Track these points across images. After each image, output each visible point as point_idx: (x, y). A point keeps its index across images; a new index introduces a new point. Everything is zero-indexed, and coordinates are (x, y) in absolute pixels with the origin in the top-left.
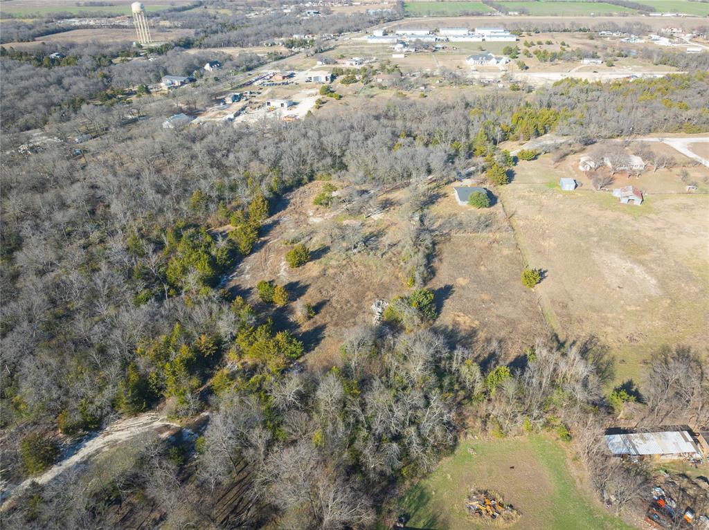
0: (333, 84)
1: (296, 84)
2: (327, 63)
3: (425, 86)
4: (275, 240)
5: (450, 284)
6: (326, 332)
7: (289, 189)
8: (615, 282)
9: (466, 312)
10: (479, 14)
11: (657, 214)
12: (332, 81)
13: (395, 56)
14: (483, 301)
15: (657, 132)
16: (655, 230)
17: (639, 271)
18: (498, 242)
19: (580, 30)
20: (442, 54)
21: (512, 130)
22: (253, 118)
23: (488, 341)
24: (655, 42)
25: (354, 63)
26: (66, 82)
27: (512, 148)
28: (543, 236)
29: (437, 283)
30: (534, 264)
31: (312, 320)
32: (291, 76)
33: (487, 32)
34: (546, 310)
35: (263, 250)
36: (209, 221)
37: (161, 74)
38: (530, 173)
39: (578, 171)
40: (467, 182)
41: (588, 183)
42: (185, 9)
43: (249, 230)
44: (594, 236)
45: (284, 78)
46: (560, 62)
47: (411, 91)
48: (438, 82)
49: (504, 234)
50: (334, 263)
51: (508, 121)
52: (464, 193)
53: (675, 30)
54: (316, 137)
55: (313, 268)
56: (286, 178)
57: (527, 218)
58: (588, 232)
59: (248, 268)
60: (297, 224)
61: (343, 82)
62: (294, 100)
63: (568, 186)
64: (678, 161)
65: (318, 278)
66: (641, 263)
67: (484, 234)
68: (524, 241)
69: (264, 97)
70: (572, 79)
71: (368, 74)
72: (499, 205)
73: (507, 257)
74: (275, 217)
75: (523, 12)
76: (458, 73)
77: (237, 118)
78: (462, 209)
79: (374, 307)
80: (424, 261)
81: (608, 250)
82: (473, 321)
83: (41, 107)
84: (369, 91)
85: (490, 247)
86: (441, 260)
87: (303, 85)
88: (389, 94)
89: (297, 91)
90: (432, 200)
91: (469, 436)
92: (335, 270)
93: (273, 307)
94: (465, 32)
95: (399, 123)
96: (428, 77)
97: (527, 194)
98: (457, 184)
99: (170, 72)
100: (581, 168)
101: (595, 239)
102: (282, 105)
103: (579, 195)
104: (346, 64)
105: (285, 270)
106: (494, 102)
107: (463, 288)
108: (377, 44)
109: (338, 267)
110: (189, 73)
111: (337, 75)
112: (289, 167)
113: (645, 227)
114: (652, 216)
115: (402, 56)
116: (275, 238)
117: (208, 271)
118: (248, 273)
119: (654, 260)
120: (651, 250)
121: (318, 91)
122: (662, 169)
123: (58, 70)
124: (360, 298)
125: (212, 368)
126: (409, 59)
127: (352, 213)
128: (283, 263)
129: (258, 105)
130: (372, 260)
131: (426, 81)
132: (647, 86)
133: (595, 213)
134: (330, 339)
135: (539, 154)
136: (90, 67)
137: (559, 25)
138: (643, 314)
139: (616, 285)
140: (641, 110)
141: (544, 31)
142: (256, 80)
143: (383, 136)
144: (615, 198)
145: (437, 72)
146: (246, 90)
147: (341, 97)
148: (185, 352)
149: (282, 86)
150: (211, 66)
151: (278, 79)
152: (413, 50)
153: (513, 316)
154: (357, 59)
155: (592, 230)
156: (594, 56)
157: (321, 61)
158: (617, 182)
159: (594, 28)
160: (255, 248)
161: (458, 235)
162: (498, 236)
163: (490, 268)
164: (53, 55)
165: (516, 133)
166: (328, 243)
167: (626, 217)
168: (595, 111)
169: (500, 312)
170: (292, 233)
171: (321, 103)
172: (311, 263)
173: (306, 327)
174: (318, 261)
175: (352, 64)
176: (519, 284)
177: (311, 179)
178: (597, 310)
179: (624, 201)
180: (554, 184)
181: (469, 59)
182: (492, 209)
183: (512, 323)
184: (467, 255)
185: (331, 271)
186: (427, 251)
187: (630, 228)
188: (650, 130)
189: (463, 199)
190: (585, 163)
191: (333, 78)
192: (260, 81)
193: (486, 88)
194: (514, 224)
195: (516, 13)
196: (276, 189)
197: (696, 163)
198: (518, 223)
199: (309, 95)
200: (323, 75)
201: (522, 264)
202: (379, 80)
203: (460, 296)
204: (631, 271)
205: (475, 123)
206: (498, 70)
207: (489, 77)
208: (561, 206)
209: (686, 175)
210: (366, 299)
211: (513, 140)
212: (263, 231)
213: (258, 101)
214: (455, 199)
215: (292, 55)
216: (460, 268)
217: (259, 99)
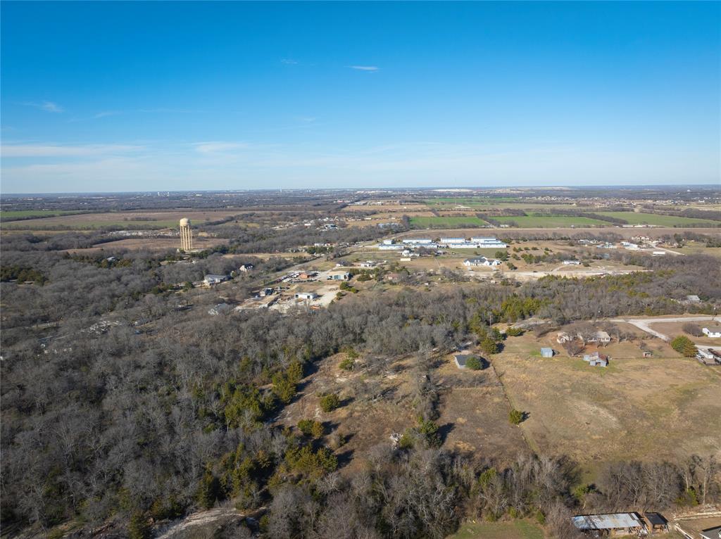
0: (351, 281)
1: (320, 281)
2: (345, 266)
3: (429, 282)
4: (309, 394)
5: (452, 422)
6: (355, 455)
7: (319, 358)
8: (584, 420)
9: (465, 441)
10: (474, 227)
11: (619, 373)
12: (350, 279)
13: (402, 260)
14: (478, 434)
15: (624, 315)
16: (617, 384)
18: (490, 394)
19: (562, 239)
20: (443, 258)
21: (502, 314)
22: (284, 307)
23: (482, 459)
24: (626, 248)
25: (368, 265)
26: (124, 279)
27: (502, 328)
28: (527, 389)
29: (442, 422)
30: (519, 407)
31: (342, 448)
32: (315, 275)
33: (482, 241)
34: (529, 439)
35: (300, 401)
36: (254, 380)
37: (204, 273)
38: (516, 345)
39: (556, 344)
40: (465, 352)
41: (564, 352)
42: (219, 223)
43: (289, 385)
44: (567, 388)
45: (308, 276)
46: (544, 264)
47: (417, 287)
48: (440, 279)
49: (495, 388)
50: (358, 408)
51: (498, 307)
52: (462, 360)
53: (643, 238)
54: (339, 319)
55: (342, 413)
56: (315, 350)
57: (513, 377)
58: (564, 386)
59: (288, 413)
60: (327, 383)
61: (358, 280)
62: (319, 292)
63: (547, 353)
64: (638, 336)
65: (346, 419)
66: (605, 406)
67: (479, 388)
68: (509, 392)
69: (292, 291)
70: (552, 276)
71: (380, 274)
72: (491, 368)
73: (498, 403)
74: (308, 378)
75: (512, 225)
76: (457, 272)
77: (270, 307)
78: (461, 370)
79: (392, 437)
80: (431, 406)
81: (579, 398)
82: (470, 447)
83: (106, 298)
84: (381, 287)
85: (484, 397)
86: (444, 406)
87: (325, 282)
88: (398, 288)
89: (320, 286)
90: (437, 365)
91: (469, 521)
92: (360, 414)
93: (311, 439)
94: (462, 241)
95: (408, 309)
96: (432, 275)
97: (513, 360)
98: (457, 354)
99: (212, 272)
100: (558, 341)
101: (569, 390)
102: (308, 297)
103: (557, 360)
104: (361, 266)
105: (319, 414)
106: (485, 293)
107: (463, 425)
108: (387, 250)
109: (362, 411)
110: (227, 273)
111: (354, 274)
112: (318, 341)
113: (610, 383)
114: (615, 374)
115: (409, 259)
116: (309, 392)
117: (259, 413)
118: (289, 416)
119: (615, 405)
120: (613, 397)
121: (338, 286)
122: (625, 341)
123: (116, 270)
124: (380, 433)
125: (267, 478)
126: (415, 262)
127: (371, 374)
128: (317, 409)
129: (287, 297)
130: (389, 406)
131: (429, 278)
132: (615, 281)
133: (569, 372)
134: (357, 459)
135: (525, 332)
136: (142, 267)
137: (543, 235)
138: (605, 441)
139: (585, 422)
140: (608, 298)
141: (530, 240)
142: (285, 278)
143: (395, 317)
144: (586, 362)
145: (439, 272)
146: (277, 286)
147: (358, 291)
148: (247, 463)
149: (307, 282)
150: (246, 267)
151: (304, 277)
152: (418, 255)
153: (503, 443)
154: (370, 262)
155: (566, 384)
156: (573, 259)
157: (340, 263)
158: (588, 351)
159: (573, 237)
160: (293, 400)
161: (458, 389)
162: (490, 389)
163: (484, 411)
164: (110, 259)
165: (506, 317)
166: (353, 395)
167: (594, 375)
168: (571, 299)
169: (492, 440)
170: (323, 388)
171: (340, 296)
172: (340, 409)
173: (338, 452)
174: (345, 407)
175: (366, 266)
176: (507, 422)
177: (336, 351)
179: (593, 364)
180: (536, 353)
181: (465, 261)
182: (485, 371)
183: (501, 448)
184: (465, 403)
185: (356, 414)
186: (433, 399)
187: (597, 383)
188: (616, 314)
189: (461, 363)
190: (561, 337)
191: (350, 276)
192: (288, 279)
193: (481, 284)
194: (503, 382)
195: (507, 226)
196: (308, 358)
197: (653, 337)
198: (506, 380)
199: (330, 290)
200: (342, 275)
202: (390, 278)
203: (460, 430)
204: (597, 412)
205: (471, 309)
206: (491, 270)
207: (482, 275)
208: (541, 368)
209: (644, 345)
210: (385, 432)
211: (504, 322)
212: (300, 388)
213: (287, 294)
214: (455, 364)
215: (314, 259)
216: (460, 412)
217: (288, 292)
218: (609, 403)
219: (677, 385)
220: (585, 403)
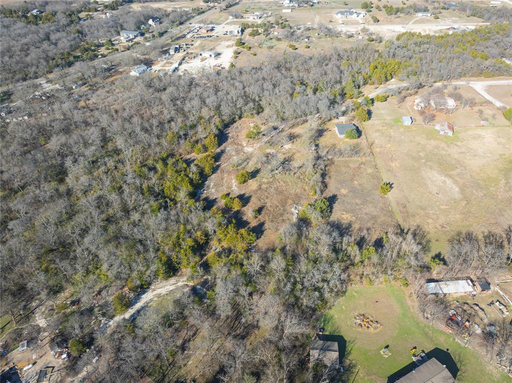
0: (243, 36)
1: (217, 37)
3: (308, 38)
5: (336, 194)
6: (267, 226)
7: (227, 126)
8: (435, 190)
9: (347, 212)
12: (242, 34)
13: (284, 11)
14: (357, 204)
15: (466, 77)
17: (449, 182)
18: (364, 164)
20: (318, 8)
21: (370, 77)
25: (256, 17)
27: (370, 92)
28: (392, 159)
31: (257, 219)
32: (212, 30)
34: (394, 209)
37: (119, 29)
38: (383, 112)
39: (413, 110)
40: (343, 119)
41: (419, 119)
43: (209, 158)
44: (423, 159)
45: (207, 31)
46: (402, 16)
47: (298, 43)
48: (317, 34)
49: (368, 158)
50: (265, 180)
51: (367, 70)
52: (341, 127)
55: (253, 184)
57: (381, 147)
58: (420, 156)
59: (212, 184)
61: (250, 35)
62: (218, 50)
64: (477, 101)
65: (257, 191)
67: (355, 158)
68: (380, 163)
69: (196, 48)
71: (268, 27)
72: (363, 136)
73: (370, 174)
74: (222, 147)
76: (330, 26)
77: (181, 67)
78: (341, 140)
79: (293, 209)
81: (431, 168)
82: (351, 217)
84: (269, 44)
85: (359, 168)
86: (330, 177)
87: (222, 37)
88: (283, 45)
89: (218, 43)
90: (320, 133)
91: (353, 285)
92: (267, 185)
93: (232, 211)
95: (294, 73)
96: (310, 30)
97: (381, 128)
98: (335, 121)
99: (125, 28)
101: (423, 161)
102: (210, 56)
103: (414, 129)
104: (250, 19)
105: (236, 186)
106: (356, 53)
107: (345, 196)
109: (268, 183)
111: (246, 28)
113: (454, 152)
114: (459, 143)
115: (290, 10)
116: (225, 162)
117: (190, 188)
118: (213, 188)
120: (457, 167)
121: (234, 42)
122: (467, 108)
124: (284, 204)
125: (205, 251)
126: (294, 13)
128: (234, 181)
129: (193, 55)
130: (288, 178)
131: (308, 33)
133: (423, 141)
135: (388, 97)
138: (450, 210)
139: (435, 192)
142: (188, 33)
144: (437, 131)
145: (316, 26)
146: (182, 42)
147: (250, 48)
148: (190, 242)
149: (207, 38)
150: (153, 21)
151: (203, 32)
152: (297, 5)
155: (422, 154)
156: (426, 10)
157: (232, 15)
158: (437, 118)
160: (214, 170)
161: (339, 159)
162: (364, 159)
163: (360, 182)
165: (373, 80)
166: (259, 166)
167: (443, 145)
168: (425, 61)
170: (235, 159)
171: (237, 53)
172: (251, 181)
173: (254, 223)
174: (255, 179)
175: (254, 19)
176: (378, 193)
177: (240, 117)
178: (423, 209)
179: (442, 132)
180: (398, 120)
181: (337, 13)
182: (359, 140)
183: (374, 218)
184: (345, 173)
186: (322, 172)
187: (445, 153)
188: (460, 76)
190: (418, 104)
191: (243, 31)
192: (191, 34)
193: (351, 39)
194: (374, 151)
196: (220, 127)
198: (377, 150)
199: (228, 47)
200: (236, 29)
201: (379, 178)
202: (276, 33)
203: (343, 201)
204: (444, 182)
205: (345, 72)
206: (359, 24)
207: (352, 30)
208: (403, 137)
209: (481, 112)
210: (288, 204)
211: (371, 84)
213: (192, 51)
214: (335, 133)
215: (210, 9)
216: (342, 182)
217: (192, 49)
218: (454, 173)
219: (505, 155)
220: (435, 173)
